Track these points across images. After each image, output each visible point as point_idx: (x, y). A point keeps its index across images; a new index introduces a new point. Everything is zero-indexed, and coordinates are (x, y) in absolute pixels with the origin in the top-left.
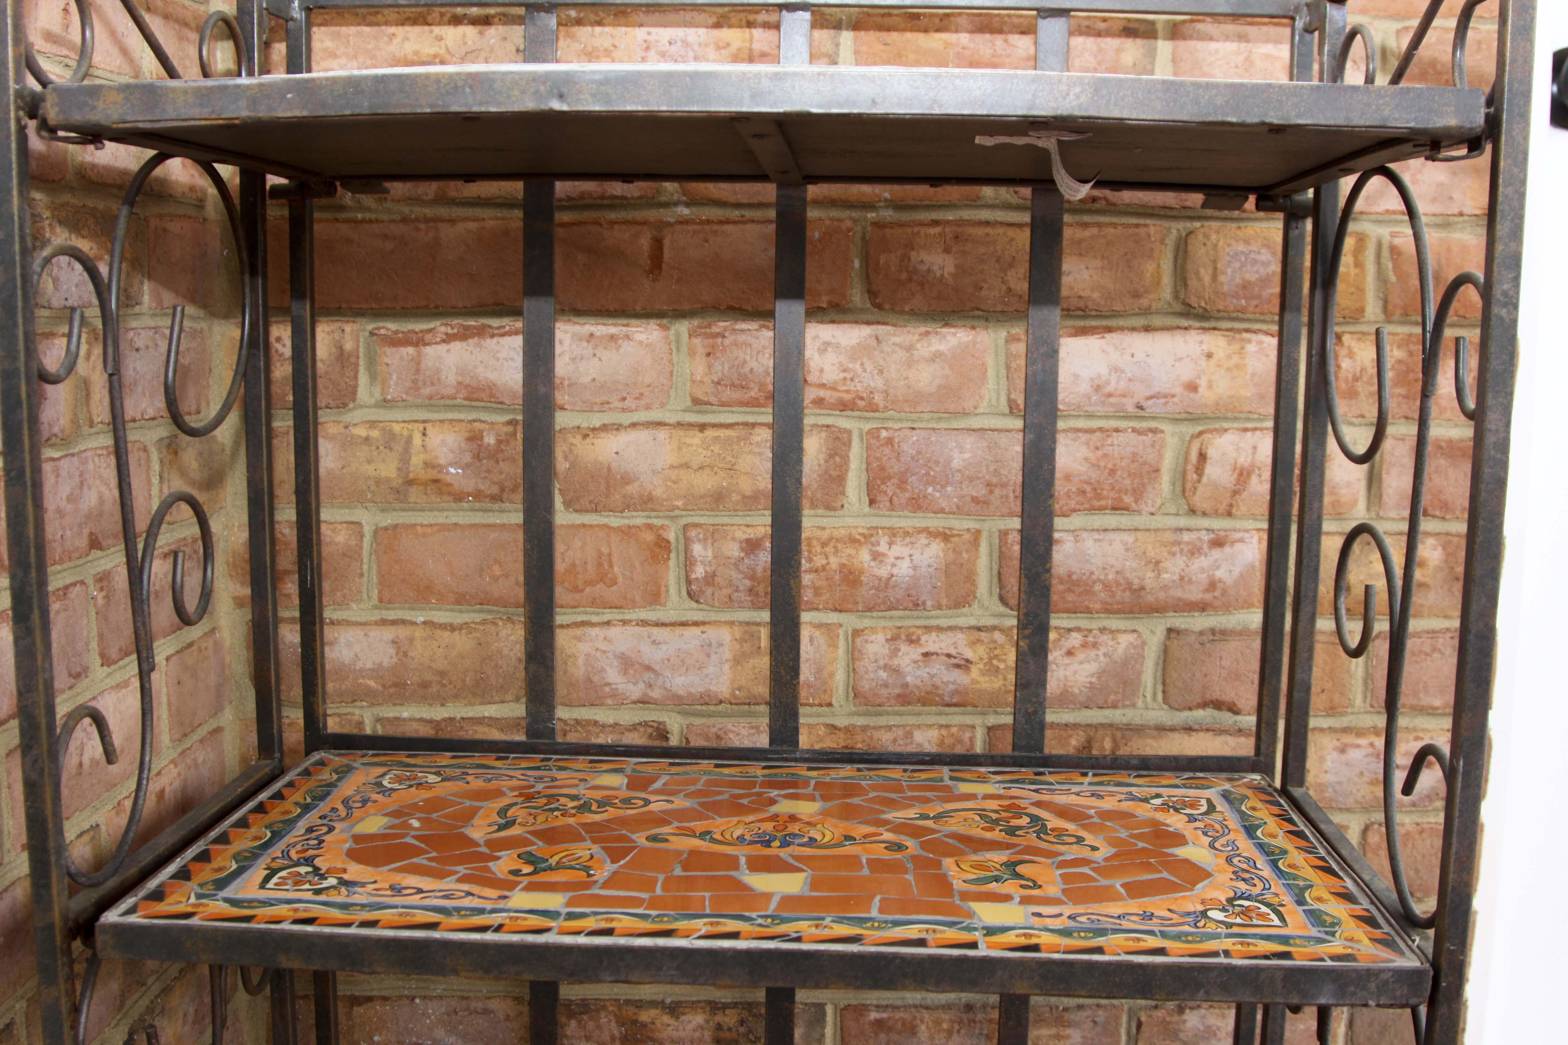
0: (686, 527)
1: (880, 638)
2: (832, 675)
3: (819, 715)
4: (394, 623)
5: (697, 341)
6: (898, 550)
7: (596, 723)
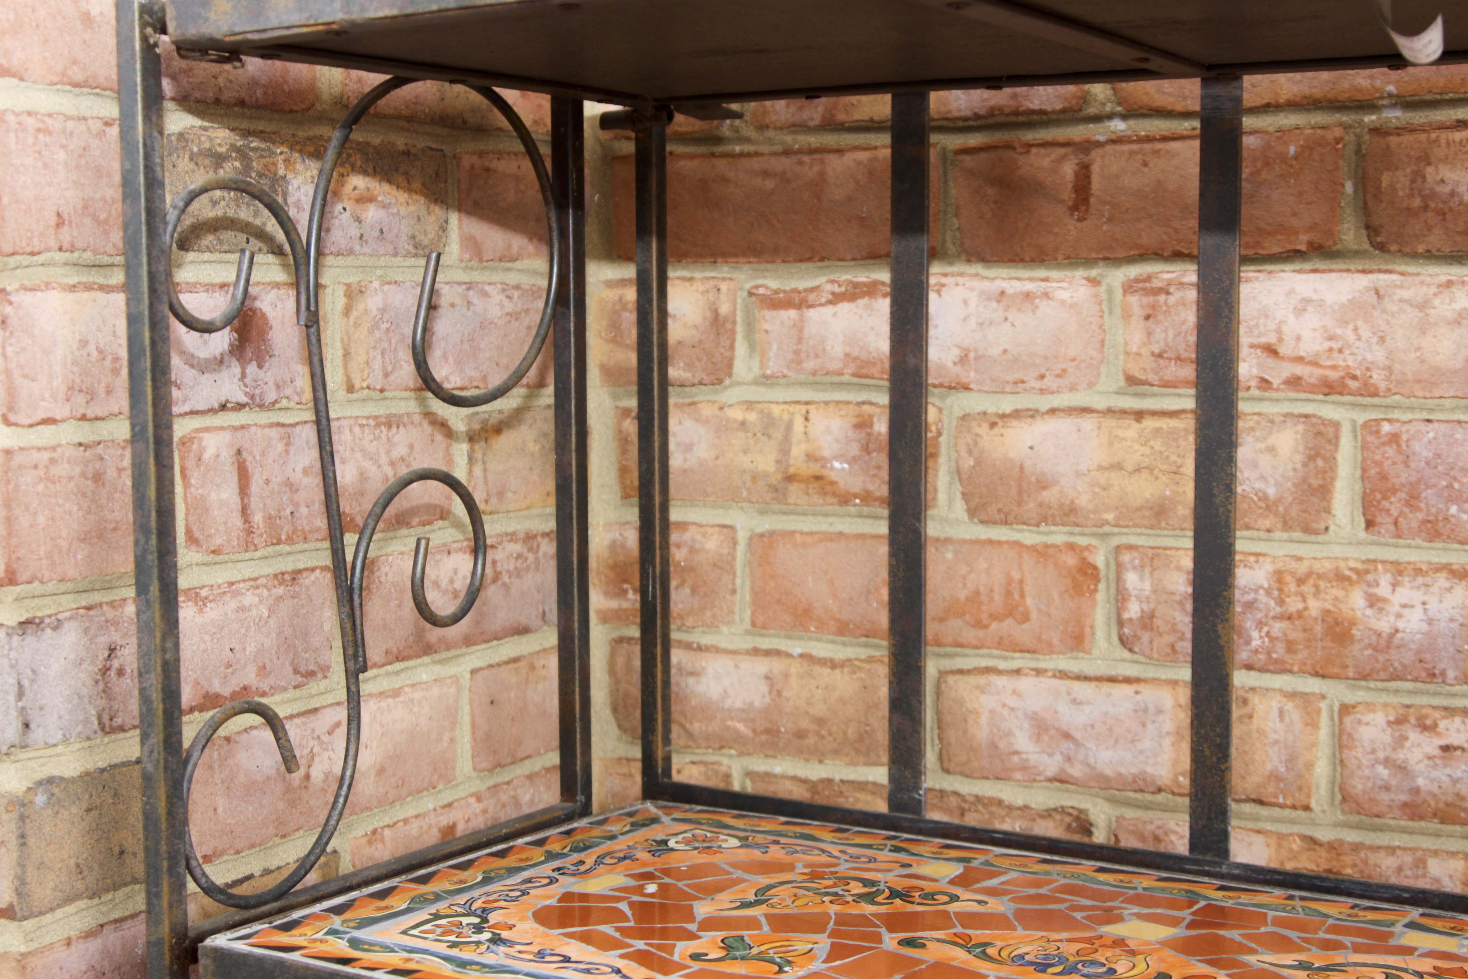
0: (1118, 549)
1: (1379, 718)
2: (1310, 766)
3: (1293, 822)
4: (768, 653)
5: (1133, 300)
6: (1405, 594)
7: (1000, 803)
